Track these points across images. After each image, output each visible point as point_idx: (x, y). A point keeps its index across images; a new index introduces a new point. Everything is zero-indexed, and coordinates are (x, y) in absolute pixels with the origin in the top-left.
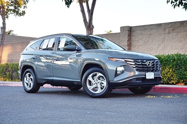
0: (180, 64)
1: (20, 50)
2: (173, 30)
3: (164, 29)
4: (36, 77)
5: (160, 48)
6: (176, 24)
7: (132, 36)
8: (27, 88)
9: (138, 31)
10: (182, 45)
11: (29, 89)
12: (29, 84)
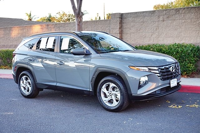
0: (184, 57)
1: (3, 35)
2: (168, 17)
3: (158, 17)
4: (34, 81)
5: (154, 36)
6: (171, 12)
7: (123, 23)
8: (25, 93)
9: (130, 18)
10: (178, 33)
11: (27, 93)
12: (26, 88)
